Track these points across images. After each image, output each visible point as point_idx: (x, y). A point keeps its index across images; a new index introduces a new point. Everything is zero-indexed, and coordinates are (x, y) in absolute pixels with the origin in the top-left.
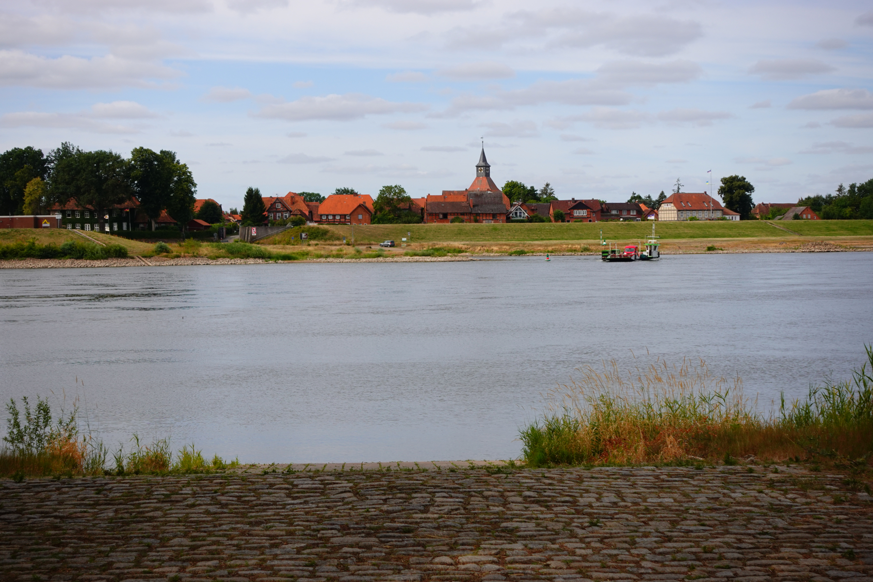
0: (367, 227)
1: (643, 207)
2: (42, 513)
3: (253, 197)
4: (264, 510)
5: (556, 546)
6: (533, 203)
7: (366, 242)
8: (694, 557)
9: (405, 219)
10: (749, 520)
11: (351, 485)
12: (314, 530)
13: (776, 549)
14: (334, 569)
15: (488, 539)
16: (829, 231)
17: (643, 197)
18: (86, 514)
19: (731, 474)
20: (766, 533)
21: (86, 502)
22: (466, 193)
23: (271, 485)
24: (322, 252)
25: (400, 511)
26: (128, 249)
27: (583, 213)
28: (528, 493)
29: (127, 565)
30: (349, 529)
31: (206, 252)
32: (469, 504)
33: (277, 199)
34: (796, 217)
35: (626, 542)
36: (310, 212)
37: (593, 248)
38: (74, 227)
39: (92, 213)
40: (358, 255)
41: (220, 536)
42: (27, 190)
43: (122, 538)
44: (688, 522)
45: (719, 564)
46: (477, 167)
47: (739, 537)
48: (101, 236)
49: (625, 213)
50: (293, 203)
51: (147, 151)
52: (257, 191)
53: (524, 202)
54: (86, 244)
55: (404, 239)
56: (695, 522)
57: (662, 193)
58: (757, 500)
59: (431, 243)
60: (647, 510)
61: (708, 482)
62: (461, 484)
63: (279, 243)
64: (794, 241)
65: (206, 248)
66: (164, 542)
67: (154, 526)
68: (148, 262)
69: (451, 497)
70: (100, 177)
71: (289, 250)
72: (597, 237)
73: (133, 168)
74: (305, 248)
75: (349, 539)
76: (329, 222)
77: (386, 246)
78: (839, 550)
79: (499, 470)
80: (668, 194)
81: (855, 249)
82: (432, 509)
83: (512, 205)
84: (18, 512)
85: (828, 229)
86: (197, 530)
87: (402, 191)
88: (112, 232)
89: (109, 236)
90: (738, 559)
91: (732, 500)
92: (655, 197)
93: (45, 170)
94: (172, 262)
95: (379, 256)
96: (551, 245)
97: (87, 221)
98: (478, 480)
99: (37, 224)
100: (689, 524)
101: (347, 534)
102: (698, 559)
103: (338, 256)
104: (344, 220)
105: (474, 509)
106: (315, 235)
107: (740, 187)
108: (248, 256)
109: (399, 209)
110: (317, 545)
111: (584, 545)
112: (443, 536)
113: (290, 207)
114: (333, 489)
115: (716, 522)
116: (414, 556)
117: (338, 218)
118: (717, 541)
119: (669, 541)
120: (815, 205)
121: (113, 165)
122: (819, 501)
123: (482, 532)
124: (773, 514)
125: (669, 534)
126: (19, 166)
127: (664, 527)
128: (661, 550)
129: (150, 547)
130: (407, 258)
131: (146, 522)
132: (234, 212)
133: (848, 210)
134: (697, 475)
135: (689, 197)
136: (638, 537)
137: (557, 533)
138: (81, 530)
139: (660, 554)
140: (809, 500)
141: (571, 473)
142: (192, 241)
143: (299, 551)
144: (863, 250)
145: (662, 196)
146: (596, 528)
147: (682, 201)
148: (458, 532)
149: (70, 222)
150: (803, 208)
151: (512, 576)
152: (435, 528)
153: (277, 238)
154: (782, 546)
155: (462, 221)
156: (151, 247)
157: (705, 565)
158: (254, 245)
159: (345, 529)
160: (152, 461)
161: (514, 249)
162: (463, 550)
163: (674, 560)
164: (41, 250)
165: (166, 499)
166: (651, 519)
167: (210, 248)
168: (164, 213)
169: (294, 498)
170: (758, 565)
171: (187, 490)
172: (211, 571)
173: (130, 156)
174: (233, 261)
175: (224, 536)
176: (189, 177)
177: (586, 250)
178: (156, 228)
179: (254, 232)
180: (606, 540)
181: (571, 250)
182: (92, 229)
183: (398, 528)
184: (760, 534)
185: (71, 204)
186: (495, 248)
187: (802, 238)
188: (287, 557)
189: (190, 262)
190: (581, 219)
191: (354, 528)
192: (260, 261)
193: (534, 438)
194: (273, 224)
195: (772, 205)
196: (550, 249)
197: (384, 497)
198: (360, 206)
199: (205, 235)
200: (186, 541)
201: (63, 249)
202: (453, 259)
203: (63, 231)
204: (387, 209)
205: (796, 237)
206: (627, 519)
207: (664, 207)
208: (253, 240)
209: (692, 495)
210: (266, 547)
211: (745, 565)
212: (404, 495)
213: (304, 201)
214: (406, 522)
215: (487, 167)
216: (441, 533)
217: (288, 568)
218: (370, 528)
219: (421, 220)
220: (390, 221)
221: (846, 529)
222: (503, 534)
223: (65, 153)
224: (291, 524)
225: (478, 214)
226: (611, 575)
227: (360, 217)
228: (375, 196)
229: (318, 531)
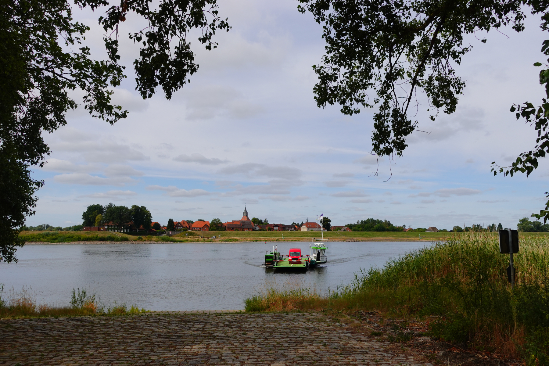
0: (207, 232)
1: (296, 227)
2: (58, 330)
3: (171, 222)
4: (135, 329)
5: (228, 342)
6: (261, 225)
7: (207, 237)
8: (273, 346)
9: (220, 229)
10: (296, 333)
11: (168, 320)
12: (148, 336)
13: (301, 343)
14: (149, 350)
15: (206, 340)
16: (355, 235)
17: (296, 223)
18: (73, 331)
19: (297, 316)
20: (301, 337)
21: (76, 326)
22: (240, 221)
23: (141, 320)
24: (193, 240)
25: (181, 329)
26: (129, 238)
27: (277, 228)
28: (226, 323)
29: (77, 349)
30: (161, 336)
31: (154, 239)
32: (205, 327)
33: (179, 222)
34: (344, 230)
35: (252, 340)
36: (189, 227)
37: (280, 239)
38: (111, 231)
39: (117, 226)
40: (204, 241)
41: (115, 338)
42: (96, 218)
43: (81, 340)
44: (276, 333)
45: (280, 348)
46: (244, 213)
47: (291, 338)
48: (120, 233)
49: (290, 228)
50: (184, 224)
51: (137, 206)
52: (172, 220)
53: (258, 224)
54: (115, 236)
55: (219, 236)
56: (278, 333)
57: (302, 222)
58: (302, 325)
59: (228, 237)
60: (264, 329)
61: (288, 319)
62: (205, 320)
63: (179, 236)
64: (344, 238)
65: (154, 238)
66: (94, 341)
67: (94, 335)
68: (135, 242)
69: (200, 324)
70: (121, 214)
71: (182, 239)
72: (281, 236)
73: (132, 211)
74: (187, 238)
75: (159, 340)
76: (195, 230)
77: (214, 238)
78: (322, 343)
79: (220, 315)
80: (304, 223)
81: (363, 241)
82: (192, 329)
83: (254, 225)
84: (50, 330)
85: (354, 234)
86: (108, 336)
87: (219, 220)
88: (124, 232)
89: (123, 234)
90: (288, 346)
91: (294, 325)
92: (300, 224)
93: (103, 212)
94: (143, 242)
95: (211, 241)
96: (267, 238)
97: (116, 229)
98: (212, 318)
99: (99, 229)
100: (276, 334)
101: (159, 338)
102: (274, 347)
103: (198, 241)
104: (200, 229)
105: (206, 329)
106: (191, 234)
107: (327, 221)
108: (168, 241)
109: (218, 226)
110: (147, 342)
111: (237, 342)
112: (192, 338)
113: (183, 225)
114: (162, 321)
115: (285, 333)
116: (178, 346)
117: (198, 229)
118: (283, 340)
119: (267, 340)
120: (350, 227)
121: (125, 211)
122: (322, 326)
123: (205, 337)
124: (305, 330)
125: (268, 337)
126: (95, 210)
127: (267, 335)
128: (263, 343)
129: (89, 343)
130: (220, 242)
131: (92, 333)
132: (164, 226)
133: (361, 229)
134: (286, 316)
135: (311, 223)
136: (257, 339)
137: (230, 337)
138: (68, 336)
139: (262, 345)
140: (319, 325)
141: (244, 316)
142: (150, 236)
143: (140, 344)
144: (365, 241)
145: (302, 223)
146: (244, 335)
147: (308, 225)
148: (197, 337)
149: (110, 229)
150: (346, 228)
151: (209, 353)
152: (190, 336)
153: (178, 235)
154: (304, 342)
155: (238, 230)
156: (136, 237)
157: (275, 349)
158: (170, 237)
159: (159, 336)
160: (120, 310)
161: (254, 240)
162: (196, 343)
163: (266, 347)
164: (100, 238)
165: (104, 325)
166: (264, 332)
167: (156, 238)
168: (141, 227)
169: (147, 325)
170: (293, 349)
171: (112, 322)
172: (106, 352)
173: (131, 208)
174: (163, 242)
175: (116, 338)
176: (150, 215)
177: (278, 240)
178: (139, 231)
179: (170, 233)
180: (246, 340)
181: (273, 240)
182: (117, 231)
183: (177, 336)
184: (298, 337)
185: (111, 223)
186: (249, 239)
187: (346, 237)
188: (135, 346)
189: (149, 243)
190: (277, 230)
191: (163, 336)
192: (172, 242)
193: (248, 302)
194: (177, 231)
195: (337, 227)
196: (266, 240)
197: (177, 324)
198: (205, 225)
199: (155, 234)
200: (103, 341)
201: (107, 238)
202: (235, 242)
203: (107, 232)
204: (214, 226)
205: (344, 237)
206: (256, 332)
207: (303, 226)
208: (170, 235)
209: (281, 324)
210: (129, 343)
211: (289, 349)
212: (184, 324)
213: (187, 223)
214: (181, 333)
215: (247, 213)
216: (191, 337)
217: (133, 350)
218: (168, 336)
219: (225, 230)
220: (215, 230)
221: (327, 336)
222: (212, 338)
223: (110, 207)
224: (142, 334)
225: (243, 228)
226: (242, 352)
227: (205, 228)
228: (210, 222)
229: (150, 336)
